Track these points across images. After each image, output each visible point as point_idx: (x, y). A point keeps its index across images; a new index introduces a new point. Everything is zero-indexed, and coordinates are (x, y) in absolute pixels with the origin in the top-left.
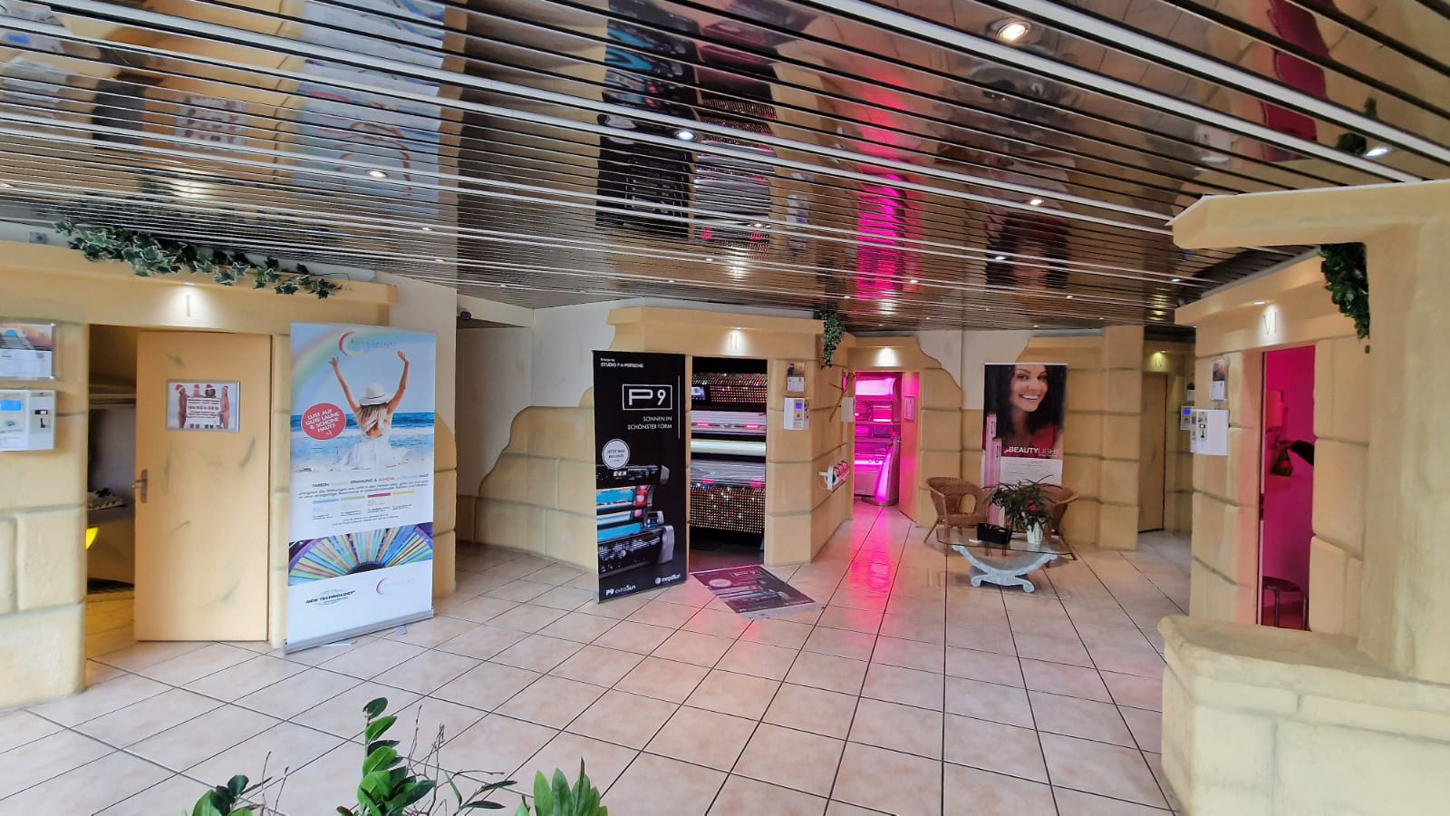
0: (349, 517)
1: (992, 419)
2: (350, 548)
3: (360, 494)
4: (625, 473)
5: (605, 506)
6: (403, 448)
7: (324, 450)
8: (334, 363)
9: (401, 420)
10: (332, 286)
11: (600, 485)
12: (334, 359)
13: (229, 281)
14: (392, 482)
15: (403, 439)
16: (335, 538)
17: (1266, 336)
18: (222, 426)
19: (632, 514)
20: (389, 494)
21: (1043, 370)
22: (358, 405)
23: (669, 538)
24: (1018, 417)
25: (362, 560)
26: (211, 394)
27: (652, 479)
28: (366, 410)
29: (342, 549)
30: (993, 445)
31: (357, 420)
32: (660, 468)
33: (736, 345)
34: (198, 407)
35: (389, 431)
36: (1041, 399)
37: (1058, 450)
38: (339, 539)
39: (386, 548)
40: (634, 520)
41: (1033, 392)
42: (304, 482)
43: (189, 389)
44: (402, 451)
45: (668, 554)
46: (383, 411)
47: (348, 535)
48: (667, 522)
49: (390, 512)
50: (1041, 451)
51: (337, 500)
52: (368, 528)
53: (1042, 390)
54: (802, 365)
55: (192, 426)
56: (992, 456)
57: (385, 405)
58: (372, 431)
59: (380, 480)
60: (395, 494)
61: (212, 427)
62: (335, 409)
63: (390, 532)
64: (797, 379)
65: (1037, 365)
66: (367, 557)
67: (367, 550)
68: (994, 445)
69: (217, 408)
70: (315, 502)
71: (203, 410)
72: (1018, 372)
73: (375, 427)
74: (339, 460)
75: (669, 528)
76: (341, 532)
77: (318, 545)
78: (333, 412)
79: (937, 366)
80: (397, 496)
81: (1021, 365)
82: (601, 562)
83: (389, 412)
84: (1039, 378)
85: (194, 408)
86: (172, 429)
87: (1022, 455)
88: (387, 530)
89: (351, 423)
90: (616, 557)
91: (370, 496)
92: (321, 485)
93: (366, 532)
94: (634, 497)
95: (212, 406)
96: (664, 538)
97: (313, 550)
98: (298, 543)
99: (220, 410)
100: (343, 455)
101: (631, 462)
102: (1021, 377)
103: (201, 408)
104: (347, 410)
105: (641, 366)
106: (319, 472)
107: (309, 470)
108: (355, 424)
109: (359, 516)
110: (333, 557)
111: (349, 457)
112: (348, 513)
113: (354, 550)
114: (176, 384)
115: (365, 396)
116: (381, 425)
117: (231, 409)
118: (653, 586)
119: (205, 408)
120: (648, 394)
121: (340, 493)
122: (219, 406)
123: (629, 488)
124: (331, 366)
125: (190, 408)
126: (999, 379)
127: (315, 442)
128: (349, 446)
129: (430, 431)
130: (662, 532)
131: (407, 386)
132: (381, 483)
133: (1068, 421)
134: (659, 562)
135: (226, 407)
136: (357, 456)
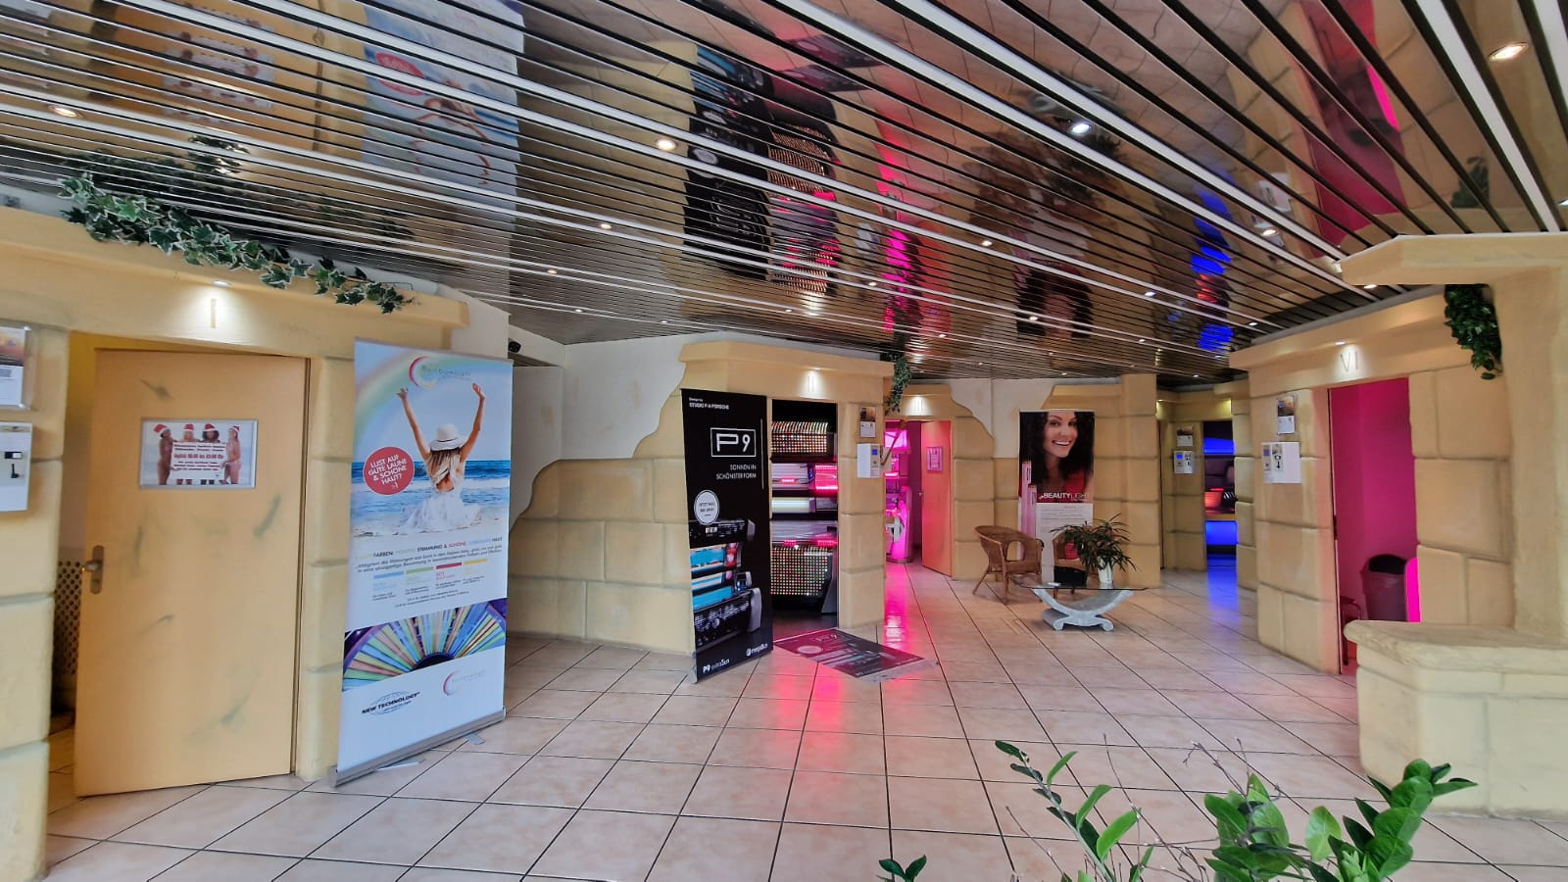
0: (414, 595)
1: (1028, 466)
2: (414, 635)
3: (428, 565)
4: (716, 529)
5: (699, 568)
6: (475, 505)
7: (388, 508)
8: (403, 396)
9: (476, 470)
10: (400, 298)
11: (694, 543)
12: (402, 390)
13: (283, 281)
14: (463, 548)
15: (476, 493)
16: (397, 622)
17: (1344, 372)
18: (229, 480)
19: (724, 576)
20: (460, 564)
21: (1073, 416)
22: (429, 451)
23: (756, 604)
24: (1052, 464)
25: (428, 651)
26: (212, 437)
27: (739, 536)
28: (438, 456)
29: (406, 638)
30: (1029, 493)
31: (427, 469)
32: (747, 523)
33: (813, 387)
34: (190, 456)
35: (462, 483)
36: (1072, 444)
37: (1089, 493)
38: (402, 624)
39: (455, 634)
40: (726, 583)
41: (1065, 438)
42: (365, 550)
43: (177, 431)
44: (475, 508)
45: (756, 621)
46: (456, 458)
47: (414, 619)
48: (754, 585)
49: (460, 587)
50: (1074, 496)
51: (401, 573)
52: (434, 609)
53: (1072, 437)
54: (873, 409)
55: (180, 482)
56: (1029, 503)
57: (458, 450)
58: (444, 484)
59: (450, 546)
60: (466, 563)
61: (212, 482)
62: (403, 455)
63: (460, 612)
64: (869, 423)
65: (1068, 413)
66: (434, 648)
67: (435, 637)
68: (1031, 492)
69: (221, 457)
70: (376, 577)
71: (199, 460)
72: (1050, 419)
73: (447, 478)
74: (404, 521)
75: (757, 591)
76: (404, 615)
77: (379, 634)
78: (400, 459)
79: (968, 414)
80: (469, 565)
81: (1053, 411)
82: (698, 634)
83: (461, 460)
84: (1070, 424)
85: (184, 456)
86: (148, 487)
87: (1056, 500)
88: (457, 610)
89: (419, 473)
90: (711, 626)
91: (438, 567)
92: (385, 554)
93: (434, 614)
94: (725, 559)
95: (211, 453)
96: (752, 602)
97: (372, 641)
98: (355, 632)
99: (226, 458)
100: (411, 513)
101: (722, 516)
102: (1053, 424)
103: (196, 456)
104: (416, 456)
105: (727, 407)
106: (383, 536)
107: (370, 534)
108: (425, 474)
109: (426, 593)
110: (396, 650)
111: (417, 514)
112: (414, 590)
113: (419, 638)
114: (156, 424)
115: (436, 438)
116: (453, 475)
117: (243, 459)
118: (744, 659)
119: (202, 457)
120: (734, 439)
121: (405, 564)
122: (224, 453)
123: (721, 546)
124: (400, 399)
125: (177, 456)
126: (1033, 426)
127: (379, 498)
128: (417, 502)
129: (504, 483)
130: (751, 595)
131: (481, 427)
132: (451, 550)
133: (1097, 464)
134: (750, 631)
135: (235, 454)
136: (425, 514)
